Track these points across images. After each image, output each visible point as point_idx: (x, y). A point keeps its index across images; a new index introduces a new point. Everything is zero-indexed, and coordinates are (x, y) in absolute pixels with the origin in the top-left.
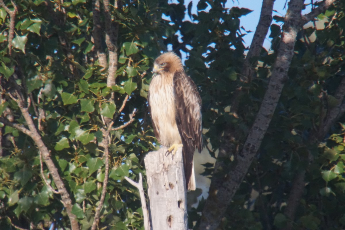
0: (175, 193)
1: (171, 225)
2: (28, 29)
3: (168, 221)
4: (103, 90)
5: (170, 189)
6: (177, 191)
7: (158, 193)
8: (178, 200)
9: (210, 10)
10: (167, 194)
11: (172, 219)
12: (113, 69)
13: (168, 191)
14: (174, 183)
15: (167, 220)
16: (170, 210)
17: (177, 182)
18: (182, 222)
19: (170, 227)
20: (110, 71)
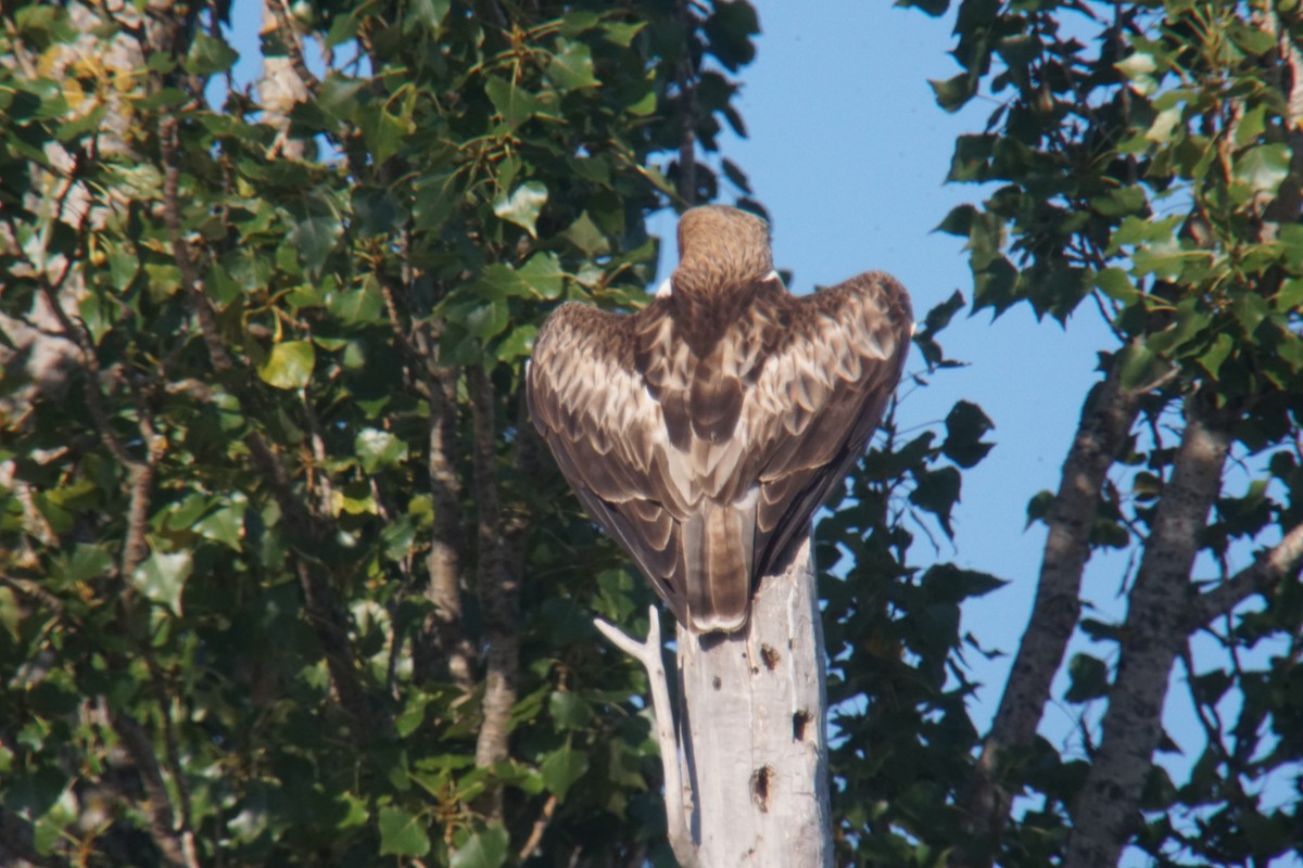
0: (783, 686)
1: (768, 805)
2: (197, 528)
3: (753, 786)
4: (462, 782)
5: (763, 668)
6: (791, 677)
7: (717, 684)
8: (794, 711)
9: (851, 574)
10: (754, 687)
11: (770, 780)
12: (503, 698)
13: (756, 677)
14: (781, 648)
15: (750, 782)
16: (764, 748)
17: (790, 645)
18: (808, 794)
19: (764, 810)
20: (489, 707)
